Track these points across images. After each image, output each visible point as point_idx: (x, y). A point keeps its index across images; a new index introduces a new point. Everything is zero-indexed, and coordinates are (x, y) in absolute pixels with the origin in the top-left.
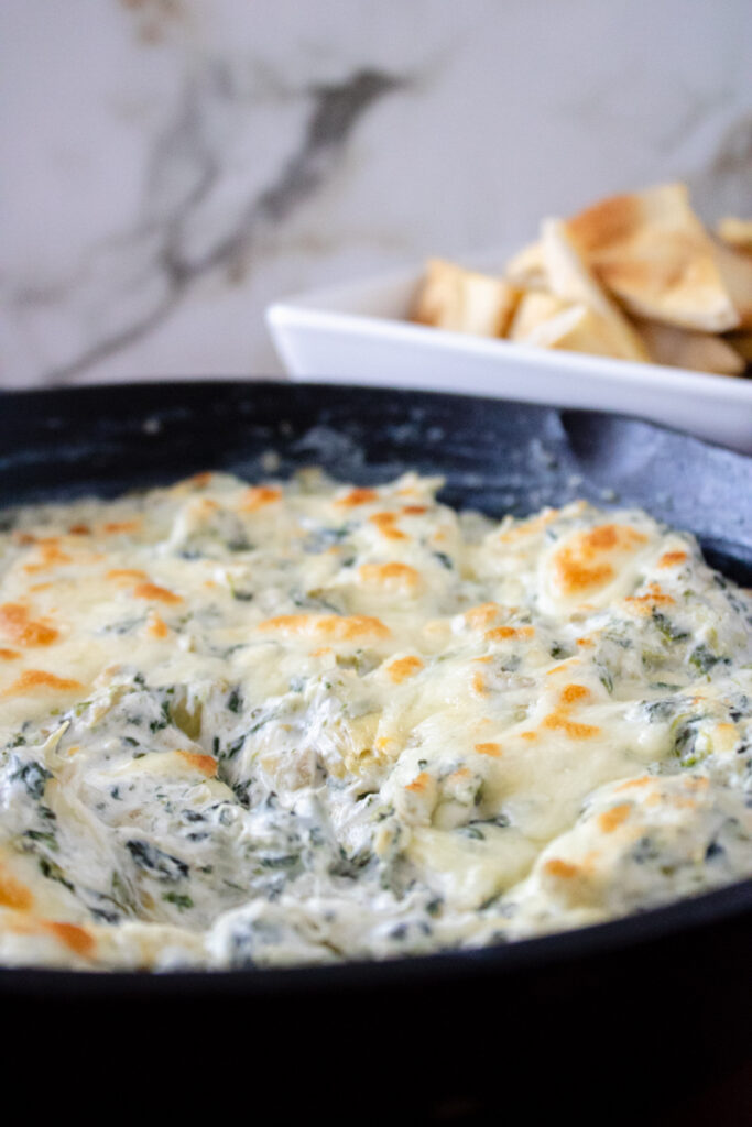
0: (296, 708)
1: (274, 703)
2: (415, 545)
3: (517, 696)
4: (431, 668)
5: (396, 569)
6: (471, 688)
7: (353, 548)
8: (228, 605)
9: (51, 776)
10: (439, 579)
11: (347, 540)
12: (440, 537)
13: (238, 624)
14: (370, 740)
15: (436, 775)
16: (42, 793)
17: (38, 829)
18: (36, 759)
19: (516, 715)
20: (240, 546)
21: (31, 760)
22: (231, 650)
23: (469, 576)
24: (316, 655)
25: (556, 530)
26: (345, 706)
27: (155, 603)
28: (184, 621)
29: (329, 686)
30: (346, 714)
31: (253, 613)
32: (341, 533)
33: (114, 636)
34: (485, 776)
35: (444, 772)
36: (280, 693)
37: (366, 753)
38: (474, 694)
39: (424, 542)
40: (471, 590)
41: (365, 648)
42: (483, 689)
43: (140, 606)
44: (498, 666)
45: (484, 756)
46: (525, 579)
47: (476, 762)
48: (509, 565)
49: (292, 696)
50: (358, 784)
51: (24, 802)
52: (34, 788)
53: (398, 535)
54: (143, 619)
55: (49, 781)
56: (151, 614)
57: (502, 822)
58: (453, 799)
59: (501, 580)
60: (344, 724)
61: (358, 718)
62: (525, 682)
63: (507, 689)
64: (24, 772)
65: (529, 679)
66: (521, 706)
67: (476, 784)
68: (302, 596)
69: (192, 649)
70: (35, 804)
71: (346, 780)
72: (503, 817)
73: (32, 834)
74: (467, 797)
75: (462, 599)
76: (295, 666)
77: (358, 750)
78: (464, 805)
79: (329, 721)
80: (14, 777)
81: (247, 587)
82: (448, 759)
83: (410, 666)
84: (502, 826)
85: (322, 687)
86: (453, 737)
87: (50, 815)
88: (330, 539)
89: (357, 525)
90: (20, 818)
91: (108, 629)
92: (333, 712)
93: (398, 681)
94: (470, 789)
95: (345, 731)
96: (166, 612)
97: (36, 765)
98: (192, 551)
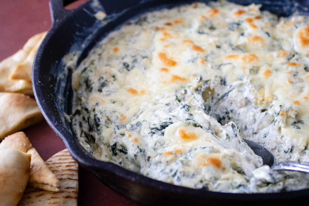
0: (241, 85)
1: (235, 83)
2: (260, 30)
3: (300, 85)
4: (274, 73)
5: (257, 38)
6: (287, 81)
7: (242, 29)
8: (216, 50)
9: (190, 107)
10: (268, 40)
11: (240, 27)
12: (266, 27)
13: (219, 56)
14: (263, 96)
15: (285, 111)
16: (189, 110)
17: (189, 118)
18: (187, 104)
19: (300, 90)
20: (212, 28)
21: (185, 104)
22: (220, 66)
23: (275, 39)
24: (244, 69)
25: (297, 25)
26: (255, 86)
27: (199, 52)
28: (207, 57)
29: (251, 81)
30: (256, 88)
31: (221, 52)
32: (238, 24)
33: (191, 63)
34: (298, 111)
35: (287, 110)
36: (236, 80)
37: (263, 100)
38: (288, 84)
39: (262, 29)
40: (276, 43)
41: (255, 65)
42: (291, 82)
43: (195, 53)
44: (292, 74)
45: (297, 105)
46: (290, 39)
47: (295, 107)
48: (285, 36)
49: (240, 82)
50: (261, 108)
51: (185, 113)
52: (187, 109)
53: (255, 27)
54: (197, 58)
55: (190, 108)
56: (199, 56)
57: (302, 122)
58: (290, 117)
59: (283, 40)
60: (256, 91)
61: (259, 89)
62: (301, 80)
63: (297, 82)
64: (184, 107)
65: (302, 79)
66: (301, 88)
67: (296, 113)
68: (234, 47)
69: (212, 67)
70: (187, 113)
71: (258, 106)
72: (302, 121)
73: (188, 119)
74: (294, 116)
75: (273, 46)
76: (239, 72)
77: (261, 99)
78: (293, 118)
79: (252, 90)
80: (181, 108)
81: (219, 44)
82: (287, 105)
83: (268, 73)
84: (302, 123)
85: (249, 81)
86: (287, 98)
87: (191, 115)
88: (236, 26)
89: (242, 22)
90: (184, 117)
91: (189, 61)
92: (252, 88)
93: (267, 78)
94: (295, 114)
95: (256, 93)
96: (202, 55)
97: (187, 105)
98: (201, 31)
